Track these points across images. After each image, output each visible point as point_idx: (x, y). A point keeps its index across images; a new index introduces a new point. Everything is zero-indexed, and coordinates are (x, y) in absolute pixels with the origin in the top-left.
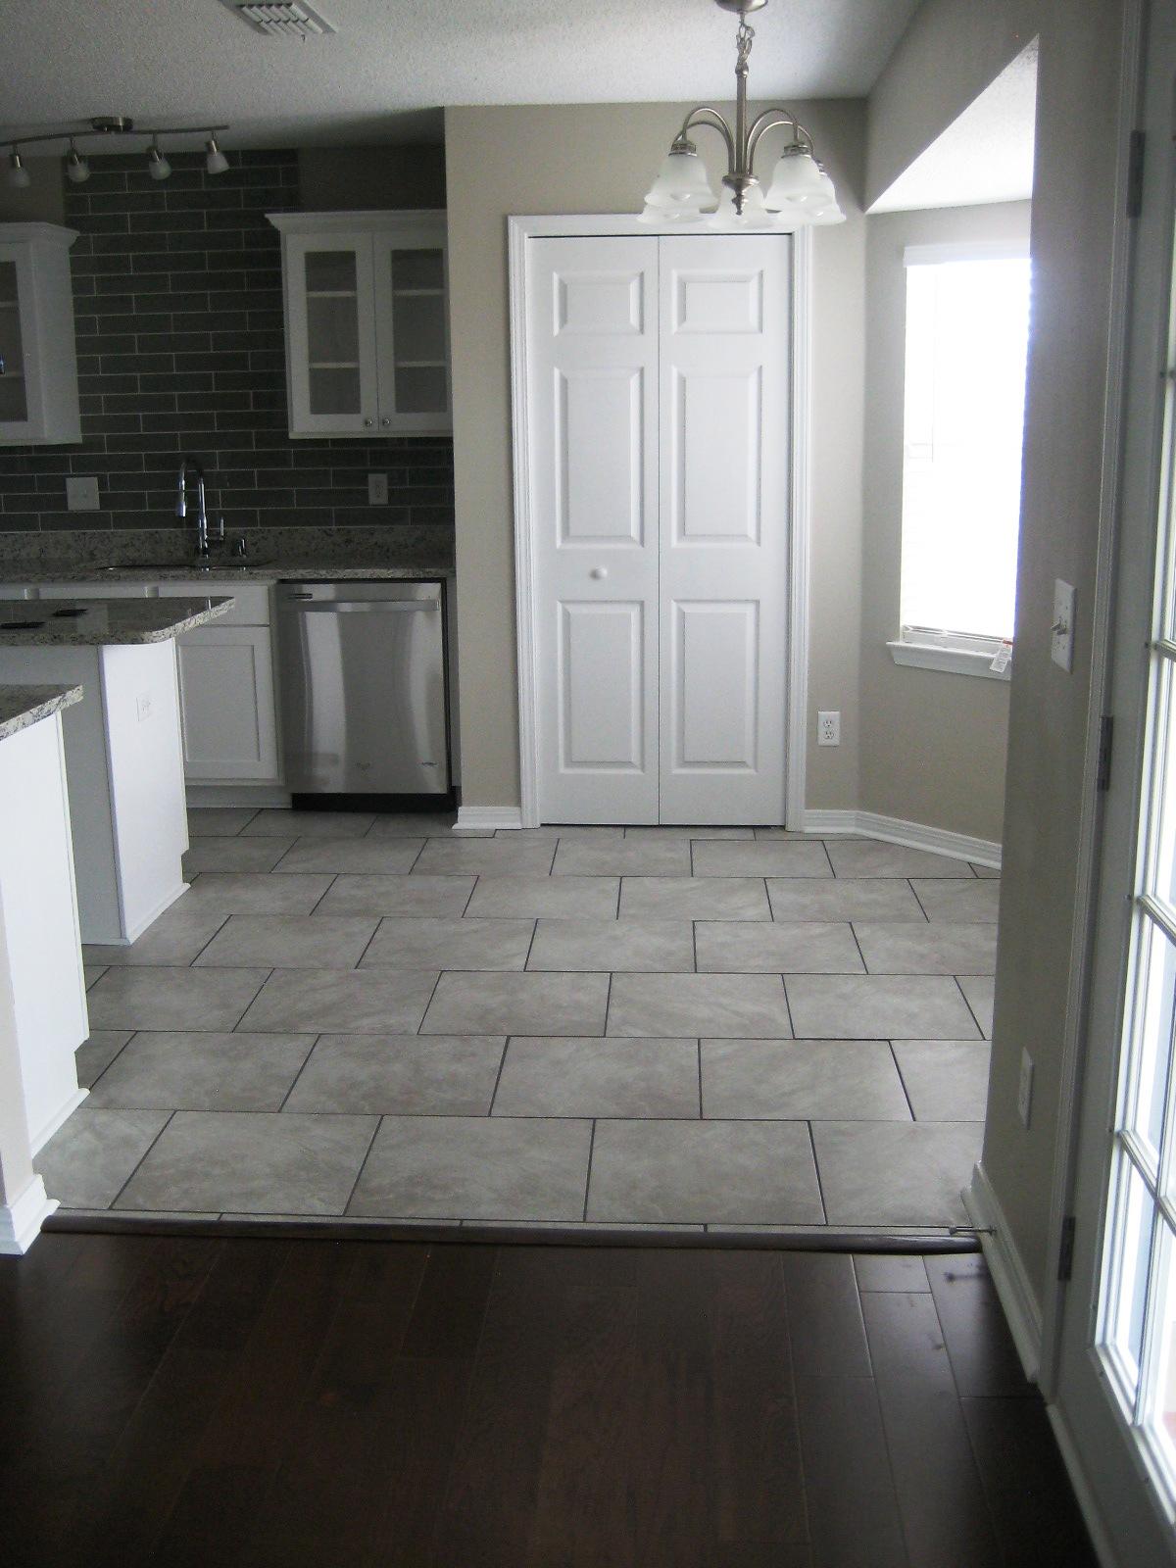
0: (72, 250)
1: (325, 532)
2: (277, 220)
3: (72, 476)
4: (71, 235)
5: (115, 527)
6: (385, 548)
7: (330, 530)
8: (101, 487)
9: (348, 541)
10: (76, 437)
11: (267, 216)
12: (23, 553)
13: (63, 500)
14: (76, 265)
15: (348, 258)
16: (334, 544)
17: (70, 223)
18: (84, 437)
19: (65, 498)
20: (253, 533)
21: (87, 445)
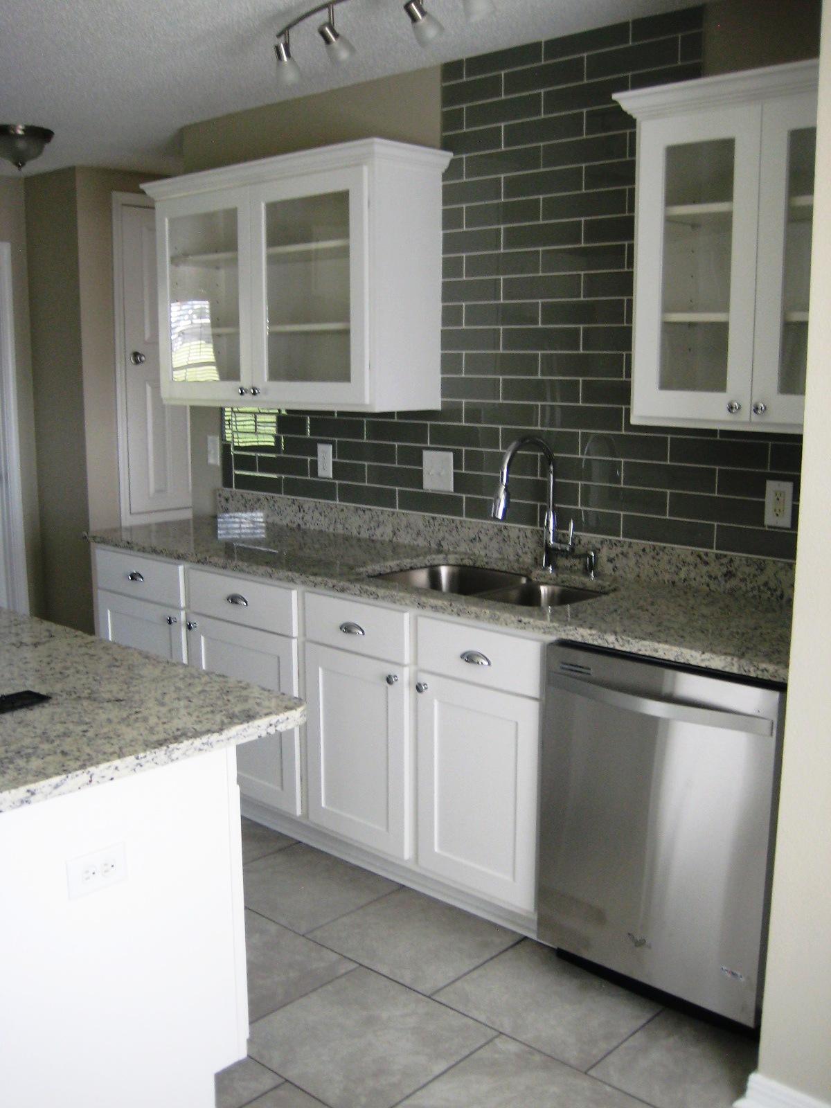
0: (445, 176)
1: (699, 556)
2: (628, 100)
3: (428, 449)
4: (444, 159)
5: (467, 516)
6: (779, 593)
7: (706, 554)
8: (457, 464)
9: (729, 575)
10: (434, 402)
11: (615, 96)
12: (378, 532)
13: (418, 478)
14: (449, 195)
15: (725, 148)
16: (710, 577)
17: (446, 145)
18: (443, 403)
19: (420, 474)
20: (613, 544)
21: (448, 412)
